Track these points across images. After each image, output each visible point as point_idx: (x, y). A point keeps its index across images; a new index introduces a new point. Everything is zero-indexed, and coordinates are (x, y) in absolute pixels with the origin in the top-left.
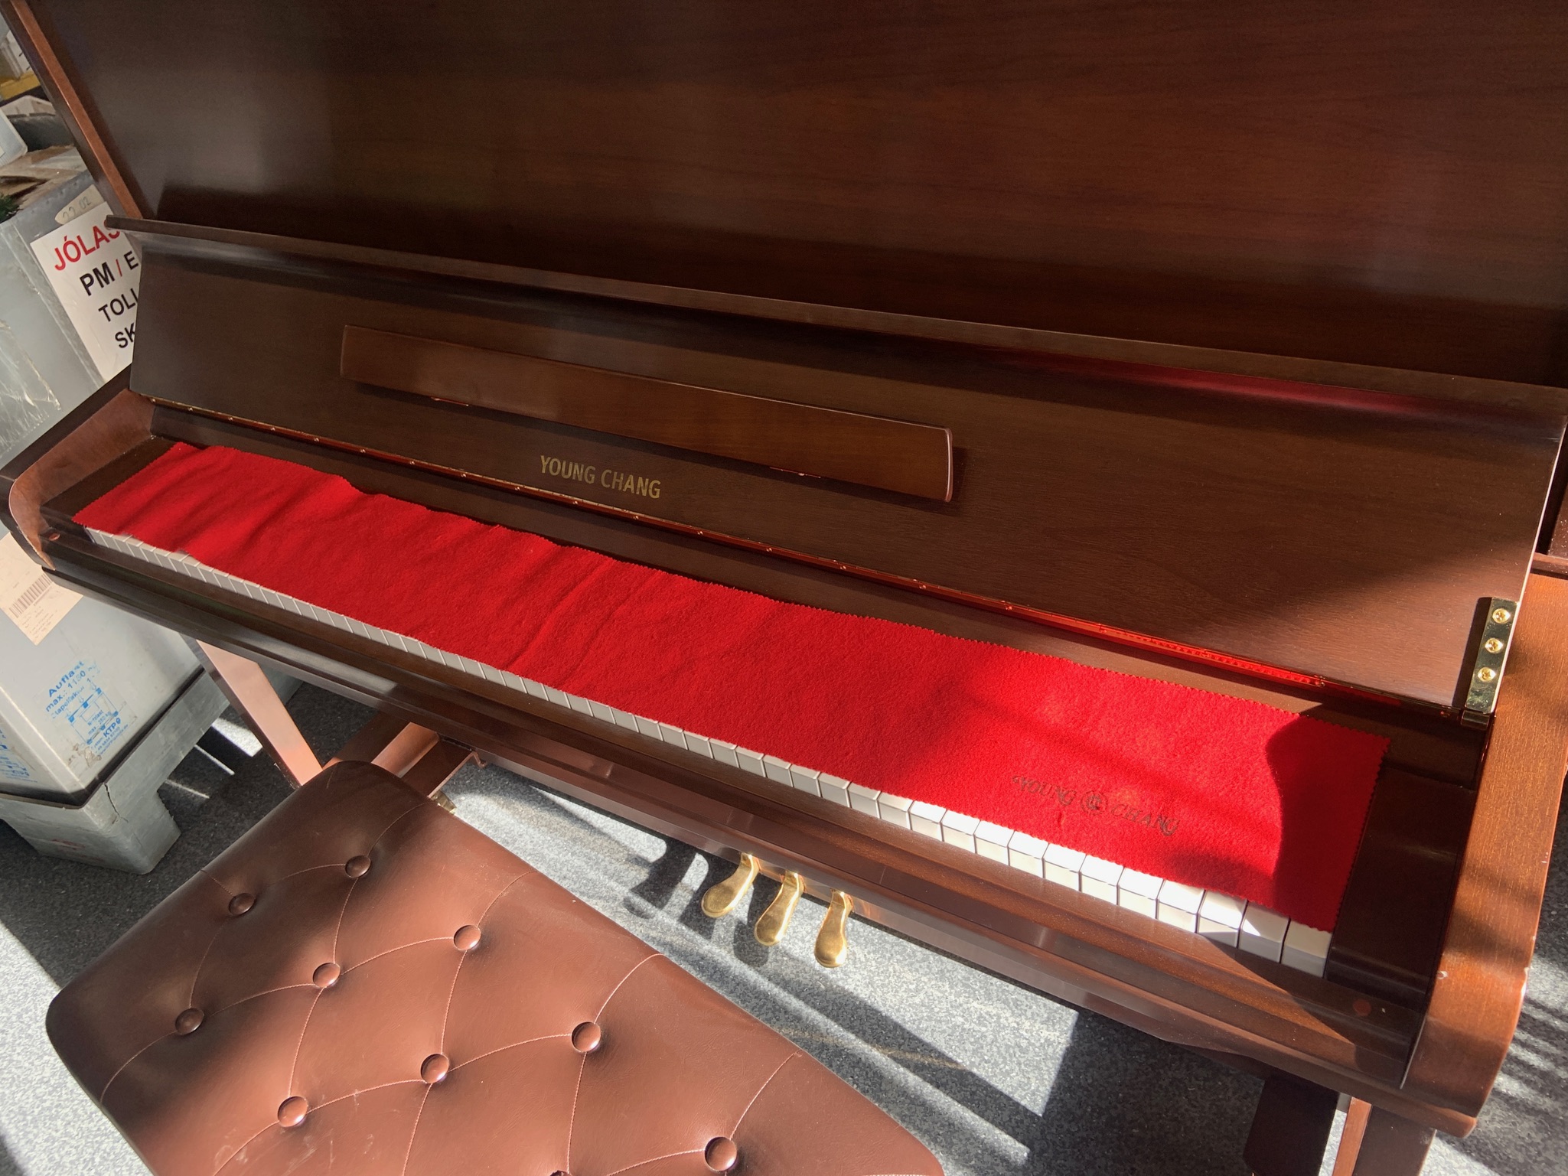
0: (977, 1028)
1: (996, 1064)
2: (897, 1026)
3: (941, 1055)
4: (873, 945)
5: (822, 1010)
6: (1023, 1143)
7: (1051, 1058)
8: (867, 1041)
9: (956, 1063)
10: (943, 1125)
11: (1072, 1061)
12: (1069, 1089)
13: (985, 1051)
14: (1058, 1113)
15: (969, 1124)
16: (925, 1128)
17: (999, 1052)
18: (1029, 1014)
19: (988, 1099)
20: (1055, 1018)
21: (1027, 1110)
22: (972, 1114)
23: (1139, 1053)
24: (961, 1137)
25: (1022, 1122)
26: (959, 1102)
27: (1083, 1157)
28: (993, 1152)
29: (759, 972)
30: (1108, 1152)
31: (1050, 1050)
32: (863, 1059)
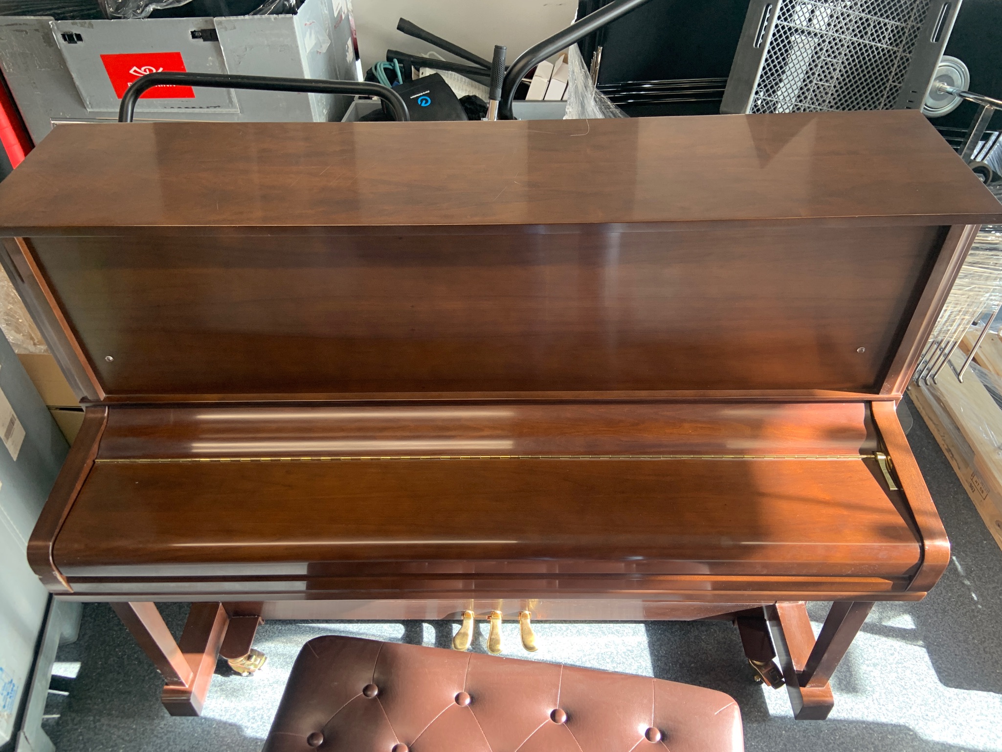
0: (607, 650)
7: (644, 649)
11: (654, 647)
13: (616, 659)
17: (622, 657)
20: (636, 630)
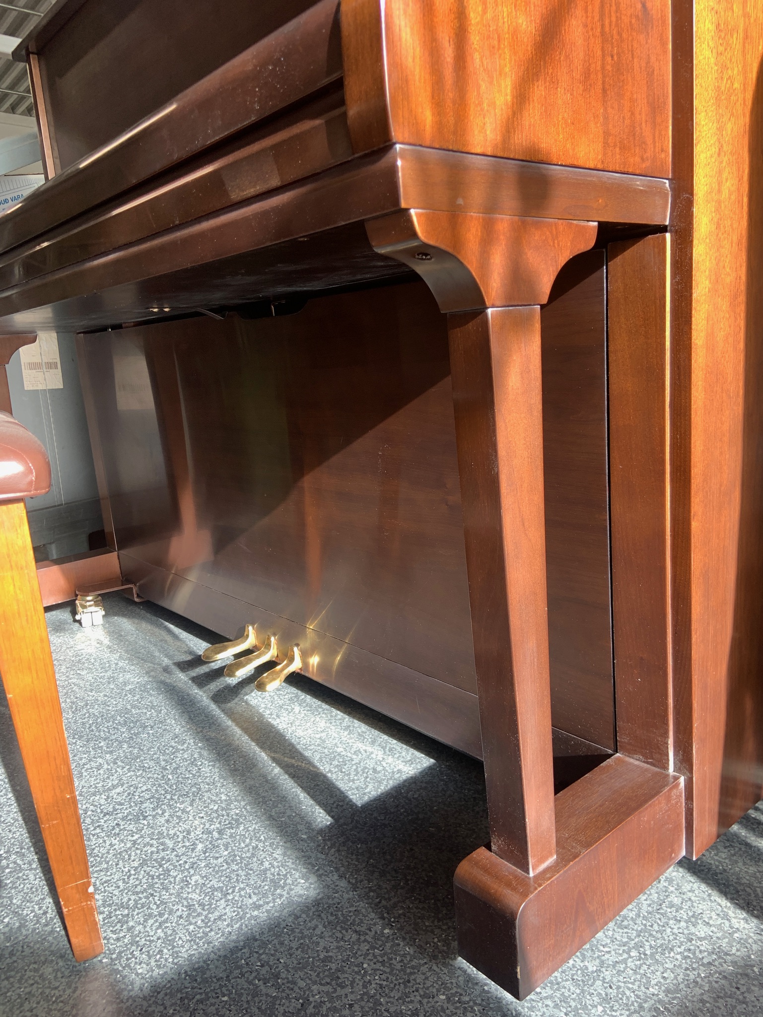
0: (349, 755)
1: (349, 774)
2: (291, 745)
3: (310, 763)
4: (311, 707)
5: (245, 730)
6: (332, 817)
8: (261, 748)
9: (318, 769)
10: (278, 797)
12: (395, 797)
13: (345, 767)
14: (376, 807)
15: (299, 799)
16: (263, 794)
17: (356, 770)
18: (396, 756)
19: (326, 790)
20: (415, 761)
21: (351, 801)
22: (306, 795)
23: (469, 790)
24: (287, 805)
25: (342, 806)
26: (302, 787)
27: (375, 834)
28: (302, 818)
29: (219, 707)
30: (399, 835)
31: (397, 776)
32: (251, 755)
